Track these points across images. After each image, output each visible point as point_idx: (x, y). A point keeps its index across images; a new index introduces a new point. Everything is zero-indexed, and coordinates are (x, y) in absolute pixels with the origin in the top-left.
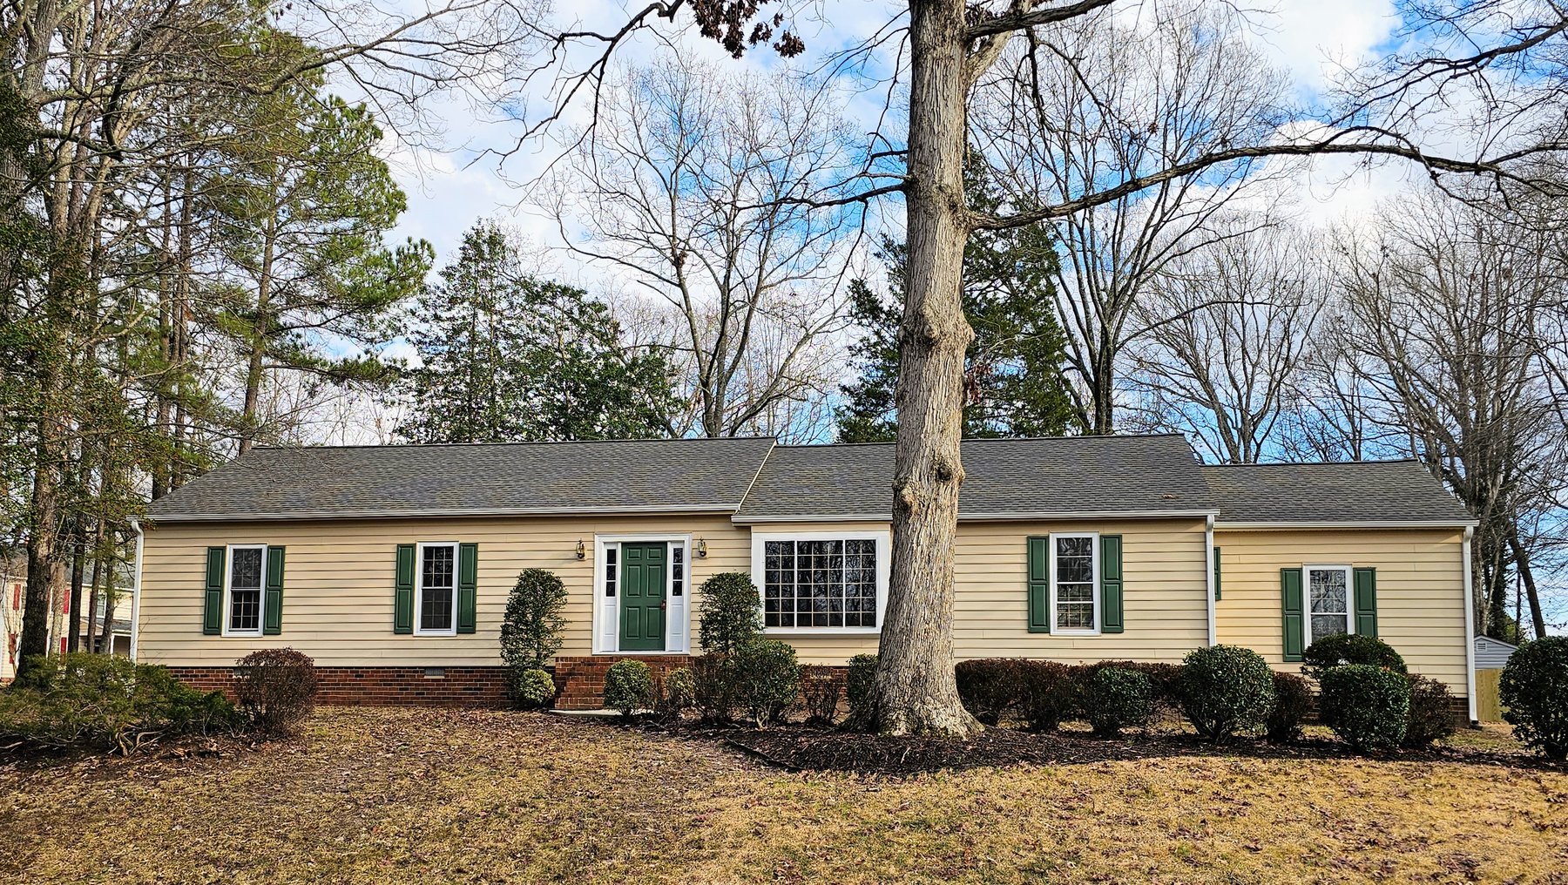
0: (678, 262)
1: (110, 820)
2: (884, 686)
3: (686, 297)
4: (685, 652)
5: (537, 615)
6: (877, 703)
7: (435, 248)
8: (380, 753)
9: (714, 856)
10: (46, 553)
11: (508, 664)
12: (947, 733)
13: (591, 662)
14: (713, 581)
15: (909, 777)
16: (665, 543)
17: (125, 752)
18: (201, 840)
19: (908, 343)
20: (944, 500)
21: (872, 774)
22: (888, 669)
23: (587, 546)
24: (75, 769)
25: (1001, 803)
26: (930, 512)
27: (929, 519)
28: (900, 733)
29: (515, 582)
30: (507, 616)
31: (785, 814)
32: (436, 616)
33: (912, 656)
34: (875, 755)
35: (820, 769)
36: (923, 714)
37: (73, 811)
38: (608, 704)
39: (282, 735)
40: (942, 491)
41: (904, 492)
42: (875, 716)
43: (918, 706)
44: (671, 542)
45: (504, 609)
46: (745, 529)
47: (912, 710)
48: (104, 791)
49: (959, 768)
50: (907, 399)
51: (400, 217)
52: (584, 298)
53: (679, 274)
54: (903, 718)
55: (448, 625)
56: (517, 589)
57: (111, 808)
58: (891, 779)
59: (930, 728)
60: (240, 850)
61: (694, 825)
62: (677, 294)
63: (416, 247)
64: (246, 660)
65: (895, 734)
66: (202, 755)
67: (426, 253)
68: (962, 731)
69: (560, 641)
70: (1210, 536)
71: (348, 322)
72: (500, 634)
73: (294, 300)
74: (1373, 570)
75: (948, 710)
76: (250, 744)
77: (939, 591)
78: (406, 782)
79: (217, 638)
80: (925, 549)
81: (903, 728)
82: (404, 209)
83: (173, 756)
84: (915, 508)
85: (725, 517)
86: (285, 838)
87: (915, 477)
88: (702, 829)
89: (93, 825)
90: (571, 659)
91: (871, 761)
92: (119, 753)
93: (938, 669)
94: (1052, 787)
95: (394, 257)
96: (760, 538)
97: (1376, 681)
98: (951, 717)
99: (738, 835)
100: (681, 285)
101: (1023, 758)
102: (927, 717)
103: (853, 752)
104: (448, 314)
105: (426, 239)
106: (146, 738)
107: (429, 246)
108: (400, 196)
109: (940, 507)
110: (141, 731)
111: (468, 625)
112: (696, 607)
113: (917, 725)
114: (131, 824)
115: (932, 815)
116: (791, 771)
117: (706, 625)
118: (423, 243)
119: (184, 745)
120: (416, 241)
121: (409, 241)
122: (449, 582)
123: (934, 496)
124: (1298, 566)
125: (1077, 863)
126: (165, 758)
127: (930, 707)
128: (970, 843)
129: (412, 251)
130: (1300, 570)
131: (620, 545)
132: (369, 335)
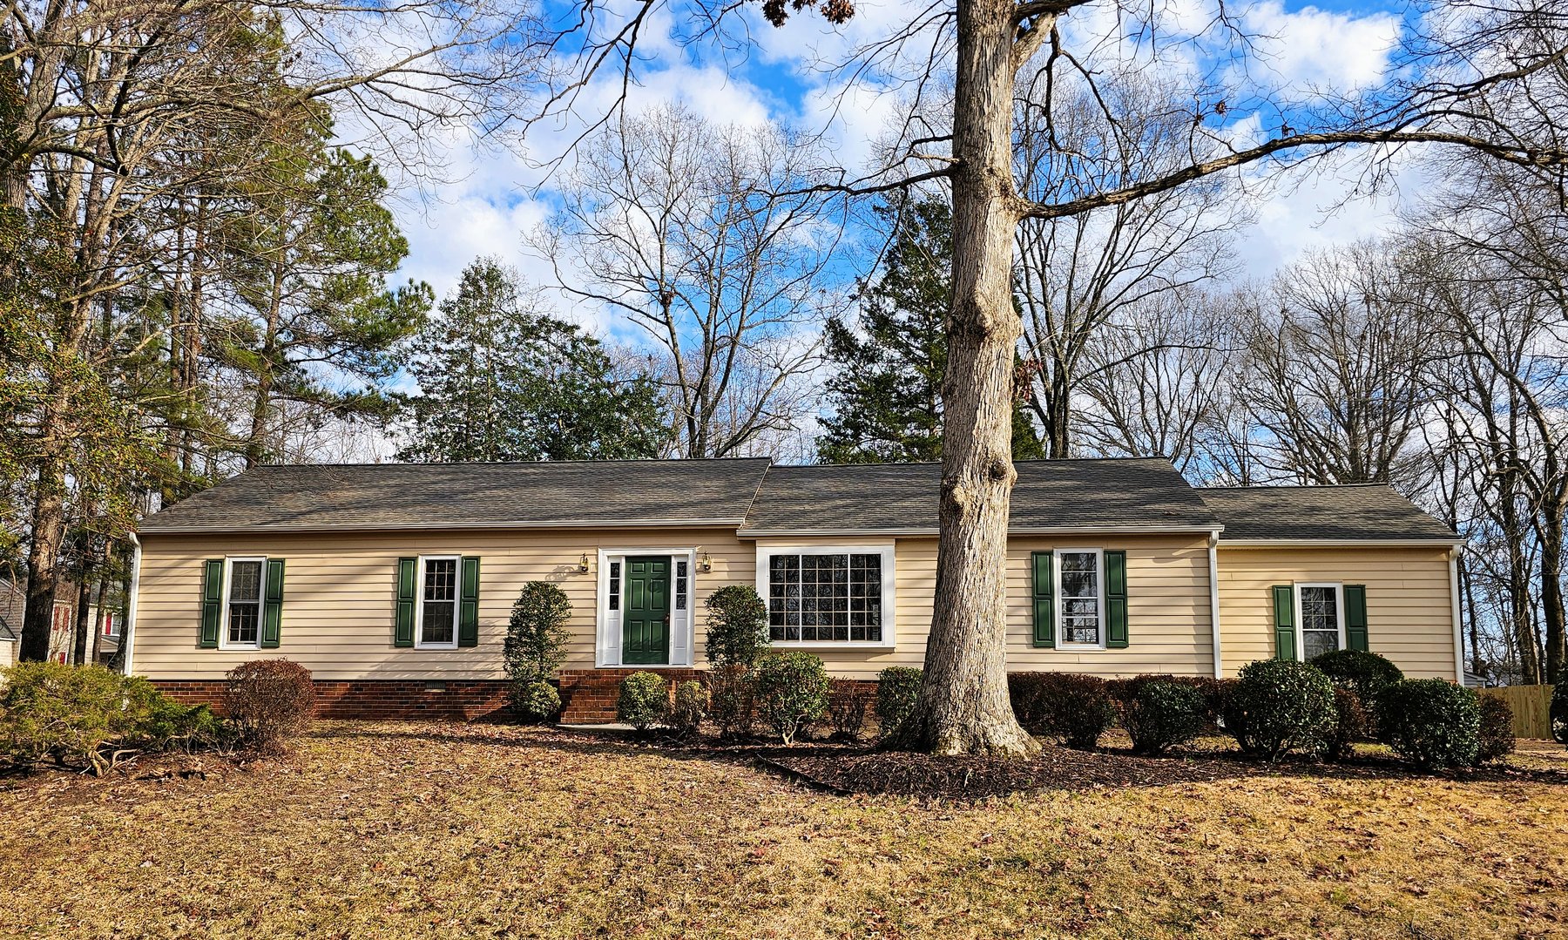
0: (665, 302)
1: (69, 854)
2: (934, 701)
3: (672, 334)
4: (688, 665)
5: (541, 628)
6: (926, 719)
7: (435, 291)
8: (382, 773)
9: (785, 904)
10: (46, 567)
11: (511, 678)
12: (1006, 753)
13: (595, 674)
14: (719, 594)
15: (978, 802)
16: (669, 557)
17: (99, 771)
18: (173, 881)
19: (956, 334)
20: (996, 501)
21: (935, 798)
22: (938, 683)
23: (591, 560)
24: (41, 792)
25: (1096, 834)
26: (983, 513)
27: (981, 521)
28: (956, 753)
29: (519, 595)
30: (510, 629)
31: (853, 848)
32: (438, 629)
33: (964, 668)
34: (934, 777)
35: (874, 792)
36: (979, 732)
37: (30, 842)
38: (621, 718)
39: (275, 753)
40: (995, 491)
41: (956, 491)
42: (924, 734)
43: (972, 721)
44: (676, 556)
45: (507, 622)
46: (750, 543)
47: (966, 727)
48: (68, 818)
49: (1031, 791)
50: (956, 393)
51: (403, 261)
52: (577, 334)
53: (666, 313)
54: (957, 736)
55: (450, 639)
56: (521, 602)
57: (73, 840)
58: (957, 806)
59: (988, 747)
60: (218, 893)
61: (751, 860)
62: (664, 332)
63: (416, 289)
64: (236, 672)
65: (951, 752)
66: (185, 775)
67: (426, 294)
68: (1022, 749)
69: (563, 654)
70: (1213, 552)
71: (352, 358)
72: (503, 647)
73: (301, 338)
74: (1362, 588)
75: (1005, 727)
76: (239, 763)
77: (992, 598)
78: (412, 807)
79: (215, 650)
80: (978, 553)
81: (958, 747)
82: (406, 253)
83: (151, 776)
84: (967, 508)
85: (730, 531)
86: (273, 877)
87: (967, 475)
88: (762, 867)
89: (49, 861)
90: (576, 672)
91: (930, 784)
92: (93, 772)
93: (992, 681)
94: (1144, 815)
95: (396, 298)
96: (764, 553)
97: (1447, 696)
98: (1008, 735)
99: (808, 875)
100: (667, 323)
101: (1097, 780)
102: (984, 735)
103: (909, 773)
104: (448, 347)
105: (426, 281)
106: (124, 757)
107: (429, 289)
108: (402, 241)
109: (993, 508)
110: (117, 749)
111: (469, 637)
112: (702, 621)
113: (976, 743)
114: (93, 860)
115: (1027, 850)
116: (840, 794)
117: (712, 639)
118: (423, 284)
119: (166, 764)
120: (417, 283)
121: (411, 282)
122: (451, 595)
123: (987, 496)
124: (1289, 583)
125: (1222, 912)
126: (145, 778)
127: (986, 724)
128: (1084, 886)
129: (413, 292)
130: (1291, 588)
131: (624, 560)
132: (371, 369)
